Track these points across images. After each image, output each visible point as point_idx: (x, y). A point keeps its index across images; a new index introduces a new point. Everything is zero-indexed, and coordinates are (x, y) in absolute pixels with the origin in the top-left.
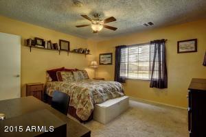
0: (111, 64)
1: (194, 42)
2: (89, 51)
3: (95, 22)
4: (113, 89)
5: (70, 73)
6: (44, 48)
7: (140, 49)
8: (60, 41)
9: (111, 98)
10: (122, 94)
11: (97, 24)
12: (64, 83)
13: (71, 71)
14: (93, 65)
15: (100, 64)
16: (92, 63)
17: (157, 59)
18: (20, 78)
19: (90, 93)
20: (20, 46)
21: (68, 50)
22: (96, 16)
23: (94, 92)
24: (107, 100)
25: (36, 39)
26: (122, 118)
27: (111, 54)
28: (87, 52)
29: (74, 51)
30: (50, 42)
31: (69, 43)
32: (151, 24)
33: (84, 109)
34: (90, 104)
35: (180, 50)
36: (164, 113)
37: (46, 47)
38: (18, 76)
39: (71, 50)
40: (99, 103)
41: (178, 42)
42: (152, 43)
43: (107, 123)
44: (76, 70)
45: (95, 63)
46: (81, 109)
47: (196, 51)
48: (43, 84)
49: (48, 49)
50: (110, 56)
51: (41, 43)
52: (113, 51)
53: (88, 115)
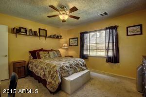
0: (77, 45)
1: (140, 27)
2: (61, 36)
3: (62, 13)
4: (77, 64)
5: (46, 53)
6: (27, 35)
7: (98, 34)
8: (40, 29)
9: (76, 71)
10: (85, 68)
11: (64, 14)
12: (40, 60)
13: (47, 51)
14: (64, 46)
15: (70, 46)
16: (64, 45)
17: (111, 41)
18: (7, 57)
19: (58, 69)
20: (7, 33)
21: (46, 36)
22: (63, 8)
23: (62, 68)
24: (73, 73)
25: (20, 28)
26: (84, 88)
27: (77, 38)
28: (60, 37)
29: (50, 37)
30: (31, 30)
31: (46, 30)
32: (106, 14)
33: (53, 82)
34: (58, 78)
35: (129, 34)
36: (118, 83)
37: (28, 34)
38: (6, 56)
39: (48, 36)
40: (66, 77)
41: (127, 28)
42: (107, 29)
43: (72, 94)
44: (52, 50)
45: (66, 45)
46: (50, 82)
47: (141, 34)
48: (25, 62)
49: (29, 35)
50: (76, 39)
51: (24, 31)
52: (78, 36)
53: (56, 87)
